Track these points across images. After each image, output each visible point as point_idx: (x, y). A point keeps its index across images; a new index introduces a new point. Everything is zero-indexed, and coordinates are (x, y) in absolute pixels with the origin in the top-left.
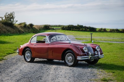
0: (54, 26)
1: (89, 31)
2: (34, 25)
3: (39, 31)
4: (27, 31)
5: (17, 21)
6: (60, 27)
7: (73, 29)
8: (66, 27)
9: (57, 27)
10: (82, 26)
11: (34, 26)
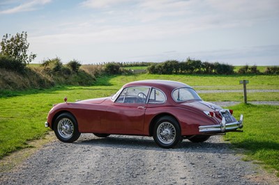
0: (131, 66)
1: (215, 74)
2: (80, 65)
3: (94, 79)
4: (63, 79)
5: (34, 56)
6: (145, 68)
7: (177, 69)
8: (160, 67)
9: (138, 68)
10: (199, 62)
11: (80, 68)
